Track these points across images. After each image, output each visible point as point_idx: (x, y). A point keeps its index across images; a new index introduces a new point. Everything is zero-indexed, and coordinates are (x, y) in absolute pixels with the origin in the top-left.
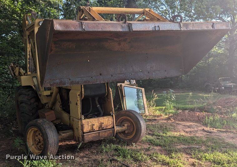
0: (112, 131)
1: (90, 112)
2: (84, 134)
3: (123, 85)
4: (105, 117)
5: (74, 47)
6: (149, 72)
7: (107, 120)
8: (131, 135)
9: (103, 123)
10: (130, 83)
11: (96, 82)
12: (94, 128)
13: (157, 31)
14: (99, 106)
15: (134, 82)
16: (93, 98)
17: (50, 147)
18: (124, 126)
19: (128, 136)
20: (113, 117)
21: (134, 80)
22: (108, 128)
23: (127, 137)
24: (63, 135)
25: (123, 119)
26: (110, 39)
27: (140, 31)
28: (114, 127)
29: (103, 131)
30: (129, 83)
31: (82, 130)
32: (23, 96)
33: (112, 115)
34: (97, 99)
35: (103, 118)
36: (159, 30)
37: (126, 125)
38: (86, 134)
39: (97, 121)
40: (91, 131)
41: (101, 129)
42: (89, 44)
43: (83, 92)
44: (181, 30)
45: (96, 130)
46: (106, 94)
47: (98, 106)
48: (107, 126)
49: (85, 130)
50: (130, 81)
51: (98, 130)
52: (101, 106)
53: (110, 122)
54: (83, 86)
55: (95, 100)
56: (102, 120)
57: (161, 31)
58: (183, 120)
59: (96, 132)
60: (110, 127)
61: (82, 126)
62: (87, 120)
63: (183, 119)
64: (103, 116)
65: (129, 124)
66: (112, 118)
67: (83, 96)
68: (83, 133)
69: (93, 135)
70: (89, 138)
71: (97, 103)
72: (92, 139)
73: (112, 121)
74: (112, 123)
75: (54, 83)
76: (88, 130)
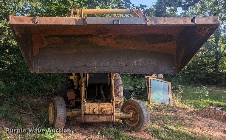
0: (111, 116)
2: (85, 115)
3: (150, 78)
4: (106, 104)
5: (63, 41)
7: (107, 106)
8: (135, 123)
9: (103, 109)
10: (158, 77)
12: (95, 111)
13: (116, 24)
14: (103, 93)
15: (161, 76)
16: (99, 85)
17: (58, 120)
18: (129, 113)
19: (134, 123)
20: (113, 104)
21: (162, 74)
22: (107, 113)
23: (132, 124)
24: (74, 112)
25: (130, 108)
26: (95, 36)
27: (95, 25)
28: (113, 114)
29: (102, 115)
30: (156, 77)
31: (84, 110)
32: (63, 78)
33: (113, 103)
34: (101, 87)
35: (103, 104)
37: (131, 113)
38: (87, 115)
39: (97, 106)
40: (92, 113)
41: (101, 113)
42: (75, 40)
43: (88, 80)
44: (147, 24)
45: (96, 113)
46: (109, 84)
47: (102, 93)
48: (106, 112)
49: (86, 112)
50: (157, 75)
51: (98, 113)
52: (104, 94)
53: (110, 108)
54: (88, 75)
55: (100, 88)
56: (102, 106)
57: (120, 24)
58: (207, 117)
59: (96, 115)
60: (110, 113)
61: (84, 107)
62: (90, 104)
63: (207, 115)
64: (105, 102)
65: (135, 113)
66: (112, 105)
67: (87, 83)
68: (85, 114)
69: (93, 117)
70: (90, 119)
71: (102, 91)
72: (92, 121)
73: (112, 108)
74: (112, 110)
75: (43, 70)
76: (89, 112)
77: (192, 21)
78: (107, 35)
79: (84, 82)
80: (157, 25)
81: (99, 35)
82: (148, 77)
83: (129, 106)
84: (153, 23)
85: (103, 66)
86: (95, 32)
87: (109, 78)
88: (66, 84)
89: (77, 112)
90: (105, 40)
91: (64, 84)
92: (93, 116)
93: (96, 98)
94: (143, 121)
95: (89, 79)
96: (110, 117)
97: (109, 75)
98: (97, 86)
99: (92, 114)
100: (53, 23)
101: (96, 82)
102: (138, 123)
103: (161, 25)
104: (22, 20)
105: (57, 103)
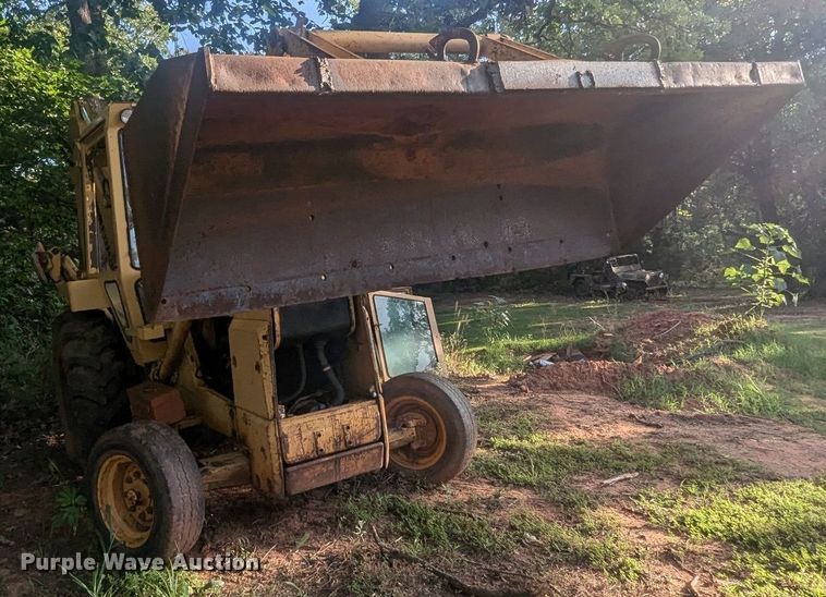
0: (377, 451)
1: (299, 392)
2: (289, 469)
4: (354, 407)
6: (510, 249)
7: (359, 414)
8: (431, 454)
9: (348, 428)
11: (340, 290)
12: (321, 446)
13: (586, 89)
14: (328, 368)
16: (309, 343)
18: (405, 426)
19: (423, 457)
20: (378, 403)
22: (365, 441)
23: (418, 464)
24: (216, 471)
26: (380, 140)
27: (528, 90)
28: (382, 439)
29: (349, 453)
31: (282, 454)
33: (377, 399)
34: (321, 346)
35: (345, 410)
37: (412, 424)
38: (295, 468)
39: (327, 422)
40: (312, 456)
41: (342, 446)
43: (278, 327)
44: (662, 87)
45: (327, 452)
46: (353, 329)
47: (325, 369)
48: (361, 437)
49: (291, 456)
51: (332, 450)
52: (334, 369)
53: (371, 420)
55: (316, 349)
56: (345, 416)
57: (598, 89)
58: (558, 389)
59: (327, 459)
60: (372, 437)
61: (282, 439)
62: (298, 420)
63: (555, 384)
65: (423, 421)
66: (376, 407)
67: (278, 339)
68: (286, 465)
69: (318, 468)
70: (306, 481)
71: (324, 361)
72: (315, 484)
73: (377, 418)
74: (377, 425)
76: (300, 452)
79: (264, 337)
85: (414, 256)
87: (352, 307)
89: (229, 466)
92: (319, 464)
93: (302, 395)
95: (281, 323)
96: (374, 451)
98: (300, 346)
99: (312, 460)
101: (308, 329)
104: (261, 75)
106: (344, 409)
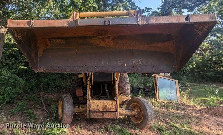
1: (100, 95)
3: (157, 76)
4: (110, 101)
5: (64, 43)
6: (134, 67)
7: (111, 103)
8: (139, 120)
9: (107, 106)
10: (165, 75)
12: (99, 108)
15: (168, 74)
16: (103, 83)
17: (65, 116)
18: (134, 111)
20: (116, 102)
22: (111, 110)
23: (137, 121)
24: (81, 108)
25: (134, 105)
26: (94, 37)
27: (86, 26)
28: (117, 111)
29: (106, 112)
30: (164, 75)
31: (89, 108)
32: (75, 76)
33: (116, 101)
34: (106, 85)
36: (109, 25)
37: (136, 111)
38: (92, 112)
39: (101, 103)
40: (96, 110)
41: (105, 110)
42: (76, 41)
43: (92, 79)
44: (138, 24)
45: (100, 110)
46: (113, 82)
47: (106, 91)
48: (110, 109)
49: (91, 109)
50: (165, 74)
51: (102, 110)
52: (109, 92)
53: (114, 106)
54: (92, 74)
55: (105, 86)
56: (106, 103)
59: (100, 112)
60: (114, 110)
61: (89, 104)
62: (94, 101)
64: (109, 100)
65: (139, 110)
67: (92, 82)
68: (90, 111)
69: (98, 114)
70: (95, 116)
71: (106, 88)
72: (97, 117)
73: (115, 106)
74: (115, 107)
75: (47, 70)
76: (94, 109)
77: (187, 19)
78: (105, 36)
79: (89, 80)
80: (149, 24)
81: (98, 36)
82: (155, 75)
83: (133, 104)
84: (145, 23)
85: (103, 65)
86: (94, 34)
87: (113, 77)
88: (77, 82)
89: (84, 108)
90: (104, 41)
91: (75, 82)
92: (98, 113)
93: (101, 96)
94: (147, 119)
95: (93, 78)
96: (114, 114)
97: (112, 74)
98: (101, 84)
99: (96, 111)
100: (46, 26)
101: (100, 80)
102: (143, 121)
103: (154, 24)
104: (18, 24)
105: (64, 99)
106: (107, 101)
